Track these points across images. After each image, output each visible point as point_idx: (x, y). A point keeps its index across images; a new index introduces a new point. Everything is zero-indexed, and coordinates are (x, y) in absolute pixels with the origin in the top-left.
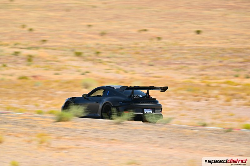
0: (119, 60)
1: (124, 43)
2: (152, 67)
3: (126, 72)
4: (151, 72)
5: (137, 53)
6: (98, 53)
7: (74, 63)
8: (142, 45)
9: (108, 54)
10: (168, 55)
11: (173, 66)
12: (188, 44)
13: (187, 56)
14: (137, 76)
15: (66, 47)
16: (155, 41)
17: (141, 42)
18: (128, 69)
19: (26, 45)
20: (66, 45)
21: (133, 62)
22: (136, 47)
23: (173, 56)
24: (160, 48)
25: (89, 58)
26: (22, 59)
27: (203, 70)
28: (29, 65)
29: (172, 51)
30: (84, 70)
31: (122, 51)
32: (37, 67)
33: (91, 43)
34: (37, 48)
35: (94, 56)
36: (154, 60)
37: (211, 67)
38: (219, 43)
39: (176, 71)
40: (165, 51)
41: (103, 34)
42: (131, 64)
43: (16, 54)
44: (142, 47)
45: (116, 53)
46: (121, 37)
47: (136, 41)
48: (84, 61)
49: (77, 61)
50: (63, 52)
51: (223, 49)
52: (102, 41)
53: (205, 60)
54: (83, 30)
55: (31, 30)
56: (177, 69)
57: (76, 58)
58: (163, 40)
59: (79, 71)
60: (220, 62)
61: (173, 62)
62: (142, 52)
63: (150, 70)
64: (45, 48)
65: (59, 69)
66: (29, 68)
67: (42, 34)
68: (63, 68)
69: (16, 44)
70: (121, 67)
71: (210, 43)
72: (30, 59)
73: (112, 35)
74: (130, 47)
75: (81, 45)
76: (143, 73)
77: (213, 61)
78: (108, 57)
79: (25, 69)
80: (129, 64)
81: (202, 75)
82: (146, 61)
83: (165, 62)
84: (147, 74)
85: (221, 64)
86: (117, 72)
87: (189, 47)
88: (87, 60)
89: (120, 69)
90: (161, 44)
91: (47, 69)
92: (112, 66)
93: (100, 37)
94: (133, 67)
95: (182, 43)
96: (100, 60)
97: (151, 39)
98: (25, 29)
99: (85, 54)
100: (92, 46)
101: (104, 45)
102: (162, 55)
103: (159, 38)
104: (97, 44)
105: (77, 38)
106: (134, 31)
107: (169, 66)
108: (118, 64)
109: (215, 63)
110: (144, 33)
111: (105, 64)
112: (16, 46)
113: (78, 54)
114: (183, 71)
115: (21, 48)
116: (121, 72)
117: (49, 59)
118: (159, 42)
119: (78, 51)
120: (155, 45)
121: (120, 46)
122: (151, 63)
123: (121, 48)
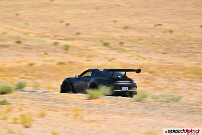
0: (139, 49)
1: (143, 35)
2: (165, 55)
3: (144, 59)
4: (164, 59)
5: (154, 43)
6: (122, 43)
7: (103, 52)
8: (157, 37)
9: (130, 44)
10: (178, 45)
11: (182, 54)
12: (194, 36)
13: (194, 46)
14: (153, 62)
15: (96, 38)
16: (168, 33)
17: (157, 35)
18: (146, 56)
19: (64, 37)
20: (96, 37)
21: (150, 51)
22: (152, 39)
23: (183, 45)
24: (172, 39)
25: (115, 47)
26: (61, 48)
28: (66, 53)
29: (181, 42)
30: (110, 57)
31: (141, 42)
32: (73, 55)
33: (116, 35)
34: (72, 39)
35: (118, 46)
36: (167, 49)
39: (185, 58)
40: (176, 42)
41: (126, 28)
42: (148, 53)
43: (56, 44)
44: (158, 39)
45: (137, 43)
46: (141, 30)
47: (153, 34)
48: (111, 50)
49: (105, 50)
50: (93, 43)
52: (125, 34)
54: (110, 25)
55: (67, 24)
56: (186, 57)
57: (104, 48)
58: (174, 33)
59: (106, 58)
61: (182, 50)
62: (158, 43)
63: (164, 57)
64: (80, 39)
65: (90, 57)
66: (66, 55)
67: (76, 28)
68: (94, 56)
69: (55, 36)
70: (140, 55)
72: (67, 48)
73: (133, 28)
74: (148, 39)
75: (108, 37)
76: (158, 60)
78: (130, 47)
79: (63, 56)
80: (147, 52)
82: (160, 50)
83: (176, 50)
84: (162, 60)
86: (137, 59)
87: (195, 38)
88: (113, 49)
89: (139, 56)
90: (173, 36)
91: (81, 56)
92: (133, 54)
93: (124, 31)
94: (150, 55)
95: (190, 35)
96: (123, 49)
97: (165, 32)
98: (63, 24)
99: (111, 45)
100: (117, 37)
101: (126, 37)
102: (174, 45)
103: (171, 32)
104: (121, 36)
105: (105, 31)
106: (151, 26)
107: (179, 54)
108: (138, 52)
110: (159, 27)
111: (127, 53)
112: (56, 38)
113: (106, 44)
114: (191, 58)
115: (60, 39)
116: (141, 59)
117: (82, 48)
118: (171, 34)
119: (106, 42)
120: (168, 36)
121: (139, 38)
122: (165, 52)
123: (141, 40)
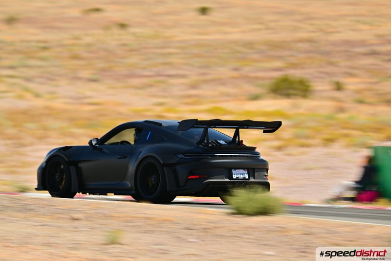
0: (32, 73)
1: (51, 37)
2: (94, 85)
3: (37, 96)
4: (88, 93)
5: (76, 57)
8: (88, 40)
9: (15, 60)
10: (134, 59)
11: (136, 81)
12: (181, 35)
13: (174, 60)
14: (58, 103)
16: (116, 31)
17: (87, 35)
18: (44, 89)
21: (60, 75)
22: (74, 45)
23: (145, 60)
24: (124, 45)
27: (194, 86)
29: (145, 51)
31: (45, 54)
36: (103, 70)
37: (213, 81)
38: (244, 32)
39: (140, 92)
40: (131, 51)
41: (11, 21)
42: (53, 80)
44: (89, 45)
45: (33, 58)
46: (48, 26)
47: (77, 33)
51: (249, 45)
52: (9, 35)
53: (207, 67)
56: (143, 87)
58: (131, 30)
60: (236, 69)
61: (140, 72)
62: (85, 55)
63: (88, 90)
70: (31, 85)
71: (226, 33)
73: (29, 21)
74: (63, 46)
76: (72, 98)
77: (221, 69)
78: (11, 68)
80: (51, 78)
81: (190, 96)
82: (86, 74)
83: (124, 73)
84: (79, 98)
85: (235, 74)
86: (20, 97)
87: (182, 41)
89: (27, 90)
90: (126, 37)
92: (14, 84)
93: (5, 27)
94: (56, 86)
95: (169, 33)
97: (106, 28)
101: (12, 44)
103: (123, 26)
106: (75, 13)
108: (28, 79)
109: (224, 72)
110: (94, 16)
114: (153, 90)
116: (28, 95)
118: (122, 32)
120: (114, 38)
121: (42, 45)
122: (94, 77)
123: (45, 48)
